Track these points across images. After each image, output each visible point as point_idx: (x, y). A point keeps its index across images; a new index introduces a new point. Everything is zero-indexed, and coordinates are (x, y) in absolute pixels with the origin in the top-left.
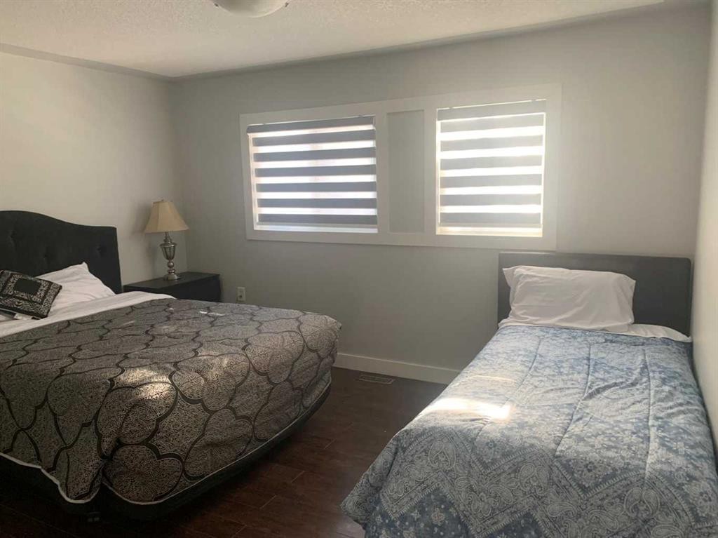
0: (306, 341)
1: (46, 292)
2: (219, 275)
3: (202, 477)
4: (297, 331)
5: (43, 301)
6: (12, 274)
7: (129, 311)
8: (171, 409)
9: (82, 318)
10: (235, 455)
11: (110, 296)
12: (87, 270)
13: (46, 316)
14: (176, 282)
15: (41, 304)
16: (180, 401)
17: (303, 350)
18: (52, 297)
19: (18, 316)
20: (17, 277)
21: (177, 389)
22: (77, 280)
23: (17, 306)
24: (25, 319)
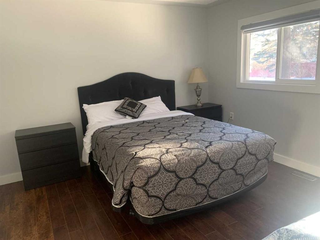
0: (248, 148)
1: (139, 108)
2: (221, 105)
3: (175, 210)
4: (244, 142)
5: (137, 111)
6: (128, 99)
7: (170, 119)
8: (156, 174)
9: (149, 120)
10: (195, 203)
11: (166, 111)
12: (161, 99)
13: (137, 118)
14: (200, 108)
15: (136, 112)
16: (162, 170)
17: (245, 153)
18: (141, 110)
19: (127, 117)
20: (130, 100)
21: (161, 164)
22: (154, 103)
23: (127, 112)
24: (129, 118)
